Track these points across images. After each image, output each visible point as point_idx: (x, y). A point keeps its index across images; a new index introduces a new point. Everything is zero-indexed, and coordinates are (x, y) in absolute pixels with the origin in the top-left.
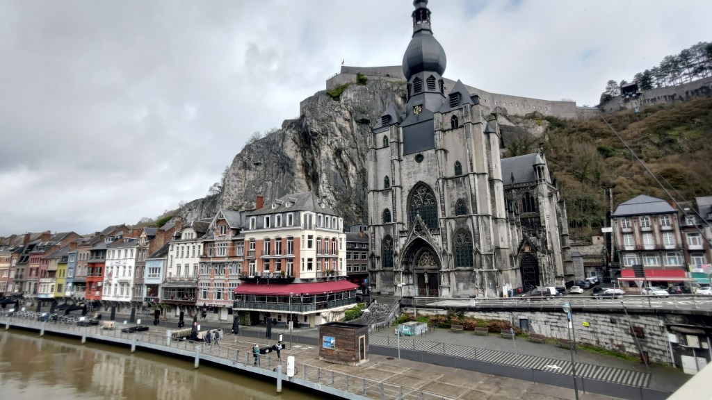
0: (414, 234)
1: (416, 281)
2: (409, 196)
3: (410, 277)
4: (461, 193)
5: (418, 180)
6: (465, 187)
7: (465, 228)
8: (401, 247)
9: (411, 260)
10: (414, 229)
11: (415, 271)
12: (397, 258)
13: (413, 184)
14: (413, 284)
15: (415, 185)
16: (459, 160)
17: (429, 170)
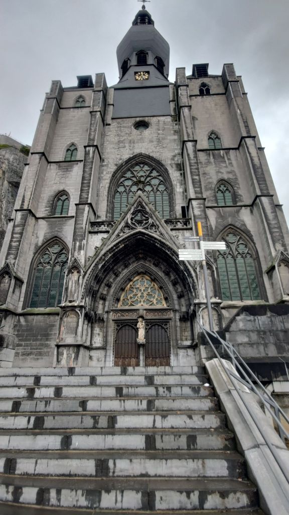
0: (127, 225)
1: (111, 339)
2: (115, 173)
3: (97, 330)
4: (224, 170)
5: (137, 151)
6: (231, 164)
7: (238, 224)
8: (91, 253)
9: (103, 290)
10: (129, 216)
11: (112, 316)
12: (75, 276)
13: (126, 156)
14: (104, 348)
15: (130, 159)
16: (216, 129)
17: (159, 141)
